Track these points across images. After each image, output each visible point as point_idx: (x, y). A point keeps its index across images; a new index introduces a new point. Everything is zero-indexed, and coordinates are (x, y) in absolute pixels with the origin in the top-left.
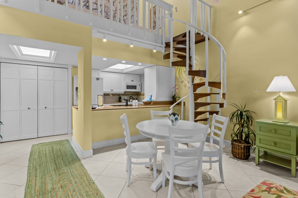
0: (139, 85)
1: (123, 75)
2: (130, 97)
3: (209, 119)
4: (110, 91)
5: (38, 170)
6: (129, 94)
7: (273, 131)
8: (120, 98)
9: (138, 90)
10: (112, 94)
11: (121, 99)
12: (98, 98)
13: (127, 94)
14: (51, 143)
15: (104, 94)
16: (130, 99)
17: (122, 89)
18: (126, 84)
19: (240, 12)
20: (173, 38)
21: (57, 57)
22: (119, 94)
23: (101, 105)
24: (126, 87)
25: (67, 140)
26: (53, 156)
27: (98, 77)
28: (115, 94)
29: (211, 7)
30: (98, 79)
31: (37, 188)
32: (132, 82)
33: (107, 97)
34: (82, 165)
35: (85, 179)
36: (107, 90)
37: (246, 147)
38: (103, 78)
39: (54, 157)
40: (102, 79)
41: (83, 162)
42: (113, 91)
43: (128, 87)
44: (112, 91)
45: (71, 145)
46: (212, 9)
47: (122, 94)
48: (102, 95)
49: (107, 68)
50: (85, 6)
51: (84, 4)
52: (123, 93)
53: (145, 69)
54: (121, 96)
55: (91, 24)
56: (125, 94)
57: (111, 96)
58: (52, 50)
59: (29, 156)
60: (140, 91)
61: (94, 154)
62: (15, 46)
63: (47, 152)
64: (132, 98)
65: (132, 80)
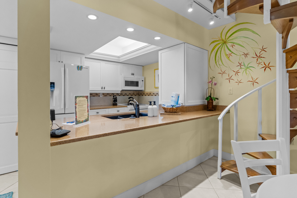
0: (143, 81)
1: (120, 65)
2: (129, 98)
4: (101, 89)
6: (128, 93)
8: (115, 100)
9: (141, 87)
10: (103, 94)
11: (117, 101)
12: (76, 103)
15: (91, 94)
16: (130, 101)
17: (118, 87)
18: (124, 79)
22: (113, 94)
23: (84, 119)
24: (124, 83)
27: (80, 65)
28: (108, 94)
30: (80, 68)
32: (133, 76)
33: (96, 98)
36: (96, 88)
38: (89, 67)
40: (87, 68)
42: (105, 90)
43: (128, 83)
44: (103, 89)
47: (118, 94)
48: (87, 97)
52: (120, 92)
53: (160, 52)
54: (117, 97)
56: (123, 93)
57: (101, 96)
60: (144, 90)
64: (131, 99)
65: (133, 74)
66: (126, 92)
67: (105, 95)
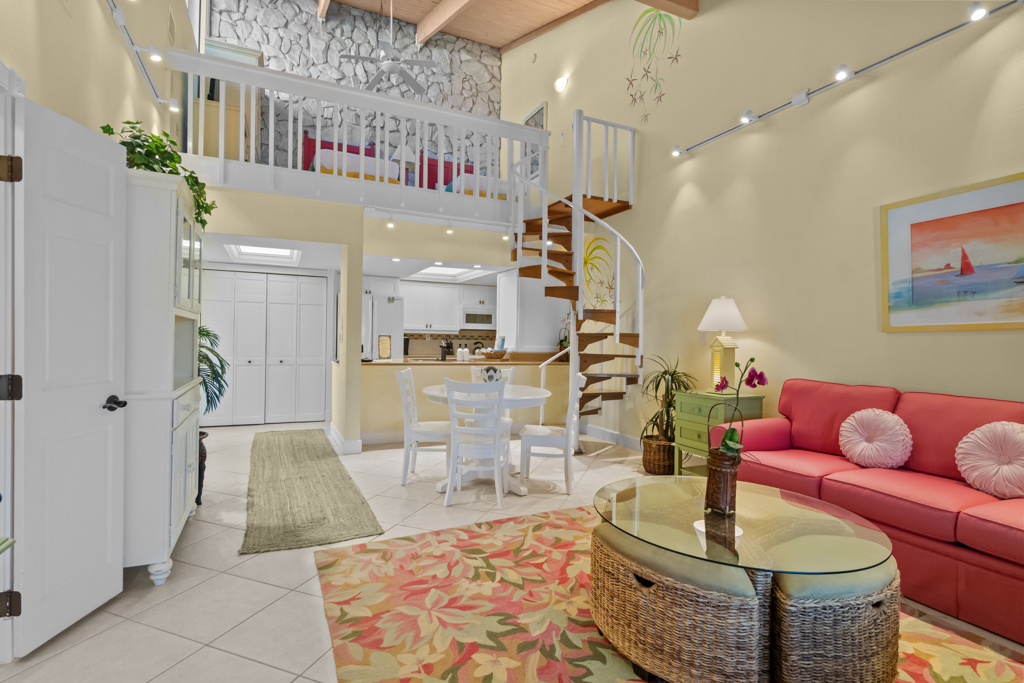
1: (457, 289)
2: (476, 344)
3: (627, 395)
4: (424, 328)
5: (267, 462)
6: (476, 335)
7: (697, 411)
8: (450, 346)
10: (431, 335)
11: (452, 348)
12: (379, 341)
13: (468, 335)
14: (288, 432)
15: (405, 335)
16: (476, 348)
17: (455, 324)
18: (464, 311)
19: (676, 154)
20: (549, 207)
21: (303, 258)
22: (449, 336)
23: (386, 356)
25: (322, 430)
26: (291, 448)
27: (392, 295)
28: (439, 335)
29: (634, 132)
30: (391, 300)
31: (266, 476)
32: (481, 306)
33: (415, 340)
34: (338, 461)
35: (338, 474)
36: (415, 326)
37: (662, 448)
38: (404, 297)
39: (294, 449)
40: (401, 299)
41: (341, 458)
42: (432, 329)
43: (470, 318)
44: (429, 328)
45: (326, 437)
46: (637, 136)
47: (456, 336)
49: (415, 272)
50: (368, 128)
51: (367, 123)
52: (458, 333)
53: (499, 276)
54: (453, 340)
55: (362, 199)
56: (464, 335)
57: (428, 340)
58: (294, 249)
59: (250, 446)
61: (363, 450)
62: (233, 246)
63: (282, 443)
64: (478, 345)
65: (482, 302)
66: (472, 334)
67: (435, 337)
